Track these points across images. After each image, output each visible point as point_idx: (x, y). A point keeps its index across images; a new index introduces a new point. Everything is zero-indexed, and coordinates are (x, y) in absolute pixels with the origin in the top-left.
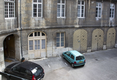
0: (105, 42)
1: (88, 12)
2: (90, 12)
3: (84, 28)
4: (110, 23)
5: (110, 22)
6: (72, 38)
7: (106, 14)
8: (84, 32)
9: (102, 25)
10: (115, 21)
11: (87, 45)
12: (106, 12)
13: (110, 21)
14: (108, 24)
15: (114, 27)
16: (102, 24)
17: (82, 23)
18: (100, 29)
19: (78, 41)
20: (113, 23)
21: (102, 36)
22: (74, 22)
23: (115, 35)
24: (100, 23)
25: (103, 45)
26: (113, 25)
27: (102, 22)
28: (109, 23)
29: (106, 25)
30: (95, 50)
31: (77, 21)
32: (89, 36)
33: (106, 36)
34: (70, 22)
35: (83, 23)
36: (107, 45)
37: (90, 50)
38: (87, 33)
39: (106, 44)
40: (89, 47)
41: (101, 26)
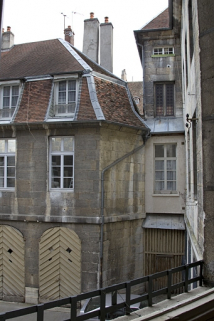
4: (49, 209)
5: (52, 206)
7: (31, 176)
9: (14, 215)
10: (73, 202)
12: (32, 170)
13: (52, 202)
14: (43, 211)
15: (73, 226)
16: (16, 211)
18: (9, 228)
20: (65, 209)
21: (19, 251)
25: (23, 286)
26: (64, 218)
27: (15, 203)
28: (45, 207)
29: (31, 215)
33: (36, 255)
36: (41, 289)
41: (12, 218)
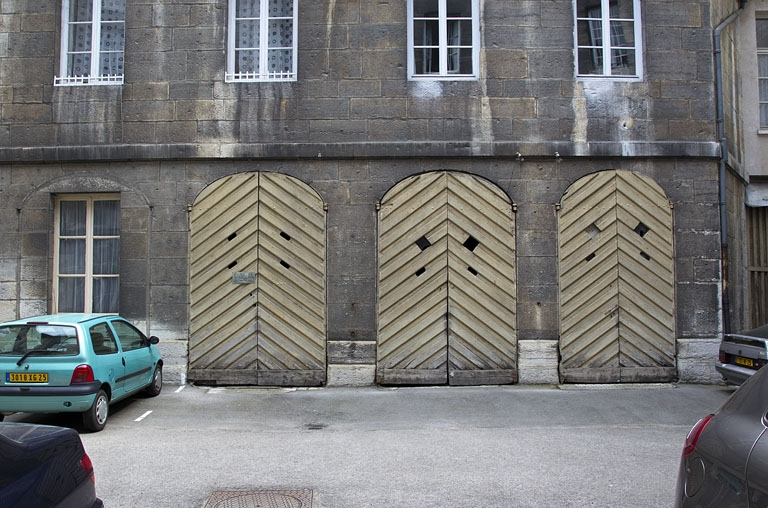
0: (538, 311)
1: (321, 33)
2: (345, 25)
3: (286, 166)
4: (581, 125)
5: (591, 116)
6: (178, 246)
7: (530, 37)
8: (287, 200)
10: (648, 105)
11: (331, 321)
12: (529, 24)
13: (590, 107)
14: (567, 127)
16: (487, 132)
17: (268, 125)
18: (467, 180)
19: (230, 273)
20: (626, 122)
22: (191, 111)
23: (662, 241)
24: (467, 122)
25: (511, 337)
26: (627, 148)
27: (483, 113)
28: (570, 119)
29: (533, 142)
30: (425, 375)
31: (222, 106)
32: (340, 236)
33: (548, 249)
34: (161, 112)
35: (276, 119)
36: (566, 340)
37: (367, 371)
38: (318, 206)
39: (552, 334)
40: (353, 336)
41: (476, 150)
